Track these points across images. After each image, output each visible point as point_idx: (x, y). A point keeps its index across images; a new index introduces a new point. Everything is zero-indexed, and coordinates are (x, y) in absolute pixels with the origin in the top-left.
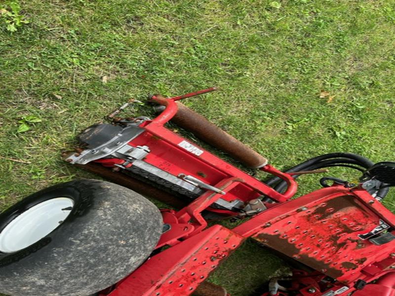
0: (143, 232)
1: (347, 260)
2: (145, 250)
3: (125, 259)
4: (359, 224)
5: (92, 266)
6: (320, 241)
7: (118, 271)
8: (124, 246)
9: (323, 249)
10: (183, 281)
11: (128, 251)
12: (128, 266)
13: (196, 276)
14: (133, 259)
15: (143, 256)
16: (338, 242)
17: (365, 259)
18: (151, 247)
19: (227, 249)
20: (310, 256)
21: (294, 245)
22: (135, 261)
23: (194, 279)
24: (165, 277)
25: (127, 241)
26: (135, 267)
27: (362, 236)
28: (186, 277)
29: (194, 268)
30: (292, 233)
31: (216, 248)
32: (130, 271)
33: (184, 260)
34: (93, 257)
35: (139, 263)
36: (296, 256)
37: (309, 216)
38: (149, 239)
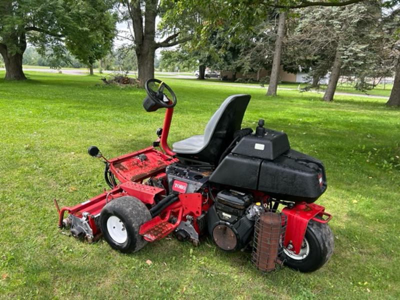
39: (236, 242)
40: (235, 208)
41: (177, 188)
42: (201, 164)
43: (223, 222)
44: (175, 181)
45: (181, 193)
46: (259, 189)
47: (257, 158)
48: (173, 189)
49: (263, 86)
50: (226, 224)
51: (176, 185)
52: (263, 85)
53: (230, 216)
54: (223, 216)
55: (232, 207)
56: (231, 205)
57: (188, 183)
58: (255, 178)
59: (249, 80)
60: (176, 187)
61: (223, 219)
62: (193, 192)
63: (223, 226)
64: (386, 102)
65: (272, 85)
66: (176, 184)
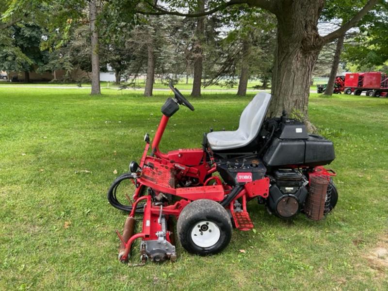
1: (165, 169)
4: (149, 172)
6: (163, 176)
16: (160, 173)
17: (161, 165)
20: (170, 176)
21: (170, 181)
27: (153, 169)
28: (198, 190)
29: (194, 190)
31: (185, 190)
39: (298, 207)
40: (296, 181)
41: (242, 179)
42: (244, 155)
43: (287, 195)
44: (238, 173)
45: (248, 183)
46: (306, 162)
47: (299, 140)
48: (239, 181)
49: (81, 86)
50: (289, 196)
52: (80, 84)
53: (292, 188)
54: (286, 190)
55: (293, 181)
56: (292, 179)
58: (302, 155)
59: (64, 81)
61: (286, 192)
63: (287, 198)
64: (190, 93)
65: (95, 85)
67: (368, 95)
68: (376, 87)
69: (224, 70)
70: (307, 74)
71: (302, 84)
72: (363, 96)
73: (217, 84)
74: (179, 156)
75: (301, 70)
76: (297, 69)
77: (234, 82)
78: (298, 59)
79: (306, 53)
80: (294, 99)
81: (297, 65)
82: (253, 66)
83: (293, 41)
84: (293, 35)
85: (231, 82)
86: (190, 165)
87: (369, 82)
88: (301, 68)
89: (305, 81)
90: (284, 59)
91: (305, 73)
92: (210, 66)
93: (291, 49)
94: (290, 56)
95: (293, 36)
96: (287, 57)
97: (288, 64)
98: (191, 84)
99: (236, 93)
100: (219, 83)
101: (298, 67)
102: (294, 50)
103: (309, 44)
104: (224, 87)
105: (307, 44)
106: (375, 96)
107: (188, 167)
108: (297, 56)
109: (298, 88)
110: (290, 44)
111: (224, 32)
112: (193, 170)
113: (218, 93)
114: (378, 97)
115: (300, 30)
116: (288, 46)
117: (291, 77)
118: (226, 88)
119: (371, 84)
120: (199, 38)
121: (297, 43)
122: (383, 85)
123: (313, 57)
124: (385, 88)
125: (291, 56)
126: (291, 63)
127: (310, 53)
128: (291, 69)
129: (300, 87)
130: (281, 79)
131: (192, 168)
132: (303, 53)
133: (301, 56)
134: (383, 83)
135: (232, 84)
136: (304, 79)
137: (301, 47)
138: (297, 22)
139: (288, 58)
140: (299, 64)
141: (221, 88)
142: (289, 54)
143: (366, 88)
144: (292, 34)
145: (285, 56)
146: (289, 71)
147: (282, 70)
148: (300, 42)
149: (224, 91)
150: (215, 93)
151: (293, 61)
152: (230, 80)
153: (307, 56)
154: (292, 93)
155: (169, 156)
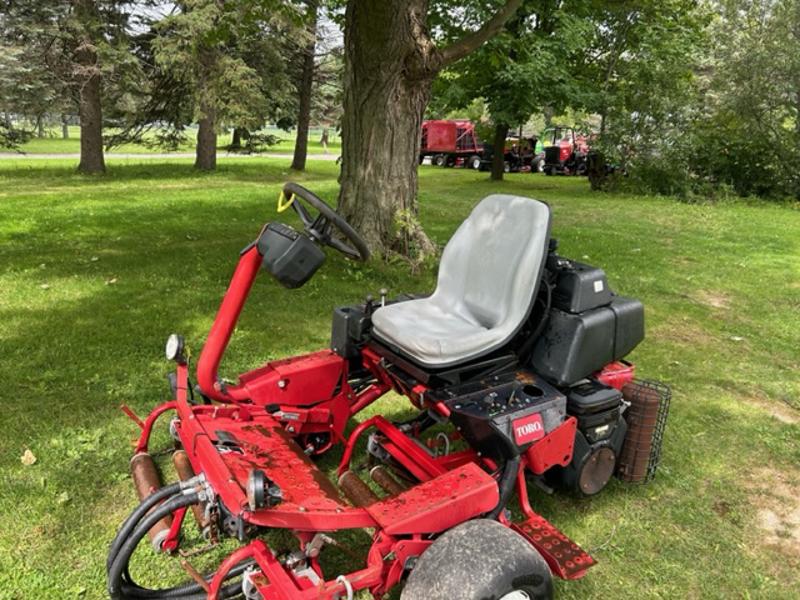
0: (446, 557)
1: (265, 438)
2: (450, 538)
3: (470, 534)
4: (242, 466)
5: (493, 539)
6: (286, 470)
7: (476, 527)
8: (467, 547)
9: (286, 461)
10: (434, 493)
11: (466, 542)
12: (468, 527)
13: (422, 492)
14: (463, 532)
15: (453, 532)
16: (267, 460)
17: (243, 428)
18: (444, 539)
19: (386, 505)
20: (301, 462)
21: (315, 480)
22: (461, 530)
23: (424, 490)
24: (445, 504)
25: (464, 552)
26: (462, 526)
27: (242, 453)
28: (430, 496)
29: (421, 501)
30: (313, 492)
31: (398, 510)
32: (466, 523)
33: (429, 511)
34: (491, 548)
35: (458, 527)
36: (315, 468)
37: (291, 501)
38: (443, 548)
41: (524, 436)
44: (514, 423)
45: (537, 441)
47: (600, 308)
48: (519, 443)
51: (520, 431)
53: (606, 427)
54: (597, 435)
57: (540, 413)
60: (520, 435)
62: (560, 424)
64: (78, 163)
66: (518, 430)
67: (434, 163)
68: (450, 148)
69: (154, 109)
70: (414, 131)
71: (407, 153)
72: (427, 166)
73: (139, 142)
74: (281, 384)
75: (404, 123)
76: (397, 119)
77: (178, 136)
78: (397, 97)
79: (413, 86)
80: (395, 187)
81: (395, 111)
82: (234, 103)
83: (388, 58)
84: (390, 42)
85: (171, 138)
86: (308, 404)
87: (437, 138)
88: (403, 118)
89: (412, 147)
90: (369, 95)
91: (412, 129)
92: (112, 97)
93: (384, 75)
94: (381, 90)
95: (388, 45)
96: (375, 91)
97: (379, 109)
98: (75, 140)
99: (194, 162)
100: (144, 137)
101: (399, 114)
102: (390, 77)
103: (419, 66)
104: (154, 148)
105: (415, 65)
106: (446, 165)
107: (306, 411)
108: (396, 90)
109: (399, 163)
110: (383, 63)
111: (139, 17)
112: (316, 413)
113: (144, 163)
114: (452, 167)
115: (403, 34)
116: (379, 67)
117: (387, 137)
118: (161, 150)
119: (441, 143)
120: (87, 28)
121: (396, 63)
122: (459, 144)
123: (424, 94)
124: (462, 151)
125: (384, 91)
126: (385, 106)
127: (419, 86)
128: (385, 120)
129: (403, 158)
130: (365, 143)
131: (312, 410)
132: (407, 84)
133: (403, 92)
134: (460, 141)
135: (173, 142)
136: (409, 141)
137: (404, 71)
138: (400, 15)
139: (377, 95)
140: (399, 108)
141: (149, 151)
142: (381, 85)
143: (433, 150)
144: (386, 40)
145: (371, 91)
146: (382, 124)
147: (365, 122)
148: (402, 60)
149: (160, 157)
150: (138, 163)
151: (389, 102)
152: (170, 132)
153: (415, 91)
154: (389, 173)
155: (251, 392)
